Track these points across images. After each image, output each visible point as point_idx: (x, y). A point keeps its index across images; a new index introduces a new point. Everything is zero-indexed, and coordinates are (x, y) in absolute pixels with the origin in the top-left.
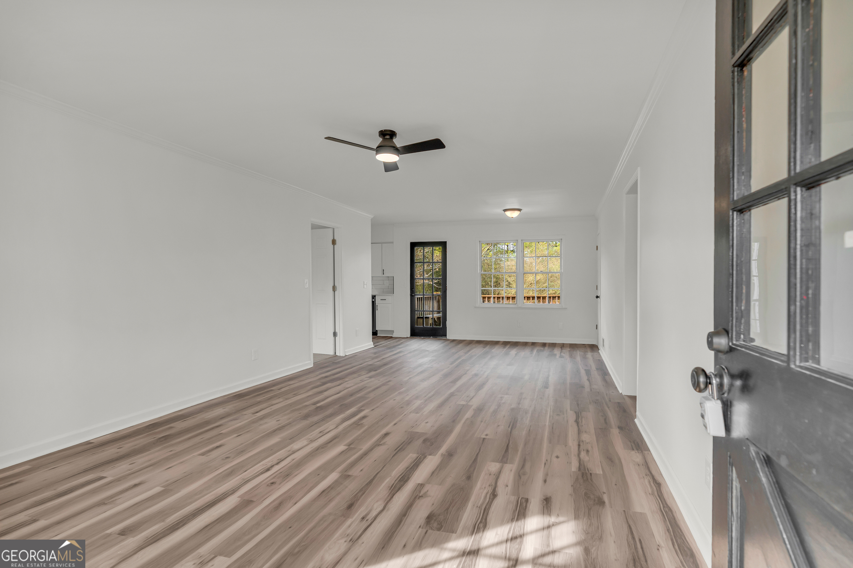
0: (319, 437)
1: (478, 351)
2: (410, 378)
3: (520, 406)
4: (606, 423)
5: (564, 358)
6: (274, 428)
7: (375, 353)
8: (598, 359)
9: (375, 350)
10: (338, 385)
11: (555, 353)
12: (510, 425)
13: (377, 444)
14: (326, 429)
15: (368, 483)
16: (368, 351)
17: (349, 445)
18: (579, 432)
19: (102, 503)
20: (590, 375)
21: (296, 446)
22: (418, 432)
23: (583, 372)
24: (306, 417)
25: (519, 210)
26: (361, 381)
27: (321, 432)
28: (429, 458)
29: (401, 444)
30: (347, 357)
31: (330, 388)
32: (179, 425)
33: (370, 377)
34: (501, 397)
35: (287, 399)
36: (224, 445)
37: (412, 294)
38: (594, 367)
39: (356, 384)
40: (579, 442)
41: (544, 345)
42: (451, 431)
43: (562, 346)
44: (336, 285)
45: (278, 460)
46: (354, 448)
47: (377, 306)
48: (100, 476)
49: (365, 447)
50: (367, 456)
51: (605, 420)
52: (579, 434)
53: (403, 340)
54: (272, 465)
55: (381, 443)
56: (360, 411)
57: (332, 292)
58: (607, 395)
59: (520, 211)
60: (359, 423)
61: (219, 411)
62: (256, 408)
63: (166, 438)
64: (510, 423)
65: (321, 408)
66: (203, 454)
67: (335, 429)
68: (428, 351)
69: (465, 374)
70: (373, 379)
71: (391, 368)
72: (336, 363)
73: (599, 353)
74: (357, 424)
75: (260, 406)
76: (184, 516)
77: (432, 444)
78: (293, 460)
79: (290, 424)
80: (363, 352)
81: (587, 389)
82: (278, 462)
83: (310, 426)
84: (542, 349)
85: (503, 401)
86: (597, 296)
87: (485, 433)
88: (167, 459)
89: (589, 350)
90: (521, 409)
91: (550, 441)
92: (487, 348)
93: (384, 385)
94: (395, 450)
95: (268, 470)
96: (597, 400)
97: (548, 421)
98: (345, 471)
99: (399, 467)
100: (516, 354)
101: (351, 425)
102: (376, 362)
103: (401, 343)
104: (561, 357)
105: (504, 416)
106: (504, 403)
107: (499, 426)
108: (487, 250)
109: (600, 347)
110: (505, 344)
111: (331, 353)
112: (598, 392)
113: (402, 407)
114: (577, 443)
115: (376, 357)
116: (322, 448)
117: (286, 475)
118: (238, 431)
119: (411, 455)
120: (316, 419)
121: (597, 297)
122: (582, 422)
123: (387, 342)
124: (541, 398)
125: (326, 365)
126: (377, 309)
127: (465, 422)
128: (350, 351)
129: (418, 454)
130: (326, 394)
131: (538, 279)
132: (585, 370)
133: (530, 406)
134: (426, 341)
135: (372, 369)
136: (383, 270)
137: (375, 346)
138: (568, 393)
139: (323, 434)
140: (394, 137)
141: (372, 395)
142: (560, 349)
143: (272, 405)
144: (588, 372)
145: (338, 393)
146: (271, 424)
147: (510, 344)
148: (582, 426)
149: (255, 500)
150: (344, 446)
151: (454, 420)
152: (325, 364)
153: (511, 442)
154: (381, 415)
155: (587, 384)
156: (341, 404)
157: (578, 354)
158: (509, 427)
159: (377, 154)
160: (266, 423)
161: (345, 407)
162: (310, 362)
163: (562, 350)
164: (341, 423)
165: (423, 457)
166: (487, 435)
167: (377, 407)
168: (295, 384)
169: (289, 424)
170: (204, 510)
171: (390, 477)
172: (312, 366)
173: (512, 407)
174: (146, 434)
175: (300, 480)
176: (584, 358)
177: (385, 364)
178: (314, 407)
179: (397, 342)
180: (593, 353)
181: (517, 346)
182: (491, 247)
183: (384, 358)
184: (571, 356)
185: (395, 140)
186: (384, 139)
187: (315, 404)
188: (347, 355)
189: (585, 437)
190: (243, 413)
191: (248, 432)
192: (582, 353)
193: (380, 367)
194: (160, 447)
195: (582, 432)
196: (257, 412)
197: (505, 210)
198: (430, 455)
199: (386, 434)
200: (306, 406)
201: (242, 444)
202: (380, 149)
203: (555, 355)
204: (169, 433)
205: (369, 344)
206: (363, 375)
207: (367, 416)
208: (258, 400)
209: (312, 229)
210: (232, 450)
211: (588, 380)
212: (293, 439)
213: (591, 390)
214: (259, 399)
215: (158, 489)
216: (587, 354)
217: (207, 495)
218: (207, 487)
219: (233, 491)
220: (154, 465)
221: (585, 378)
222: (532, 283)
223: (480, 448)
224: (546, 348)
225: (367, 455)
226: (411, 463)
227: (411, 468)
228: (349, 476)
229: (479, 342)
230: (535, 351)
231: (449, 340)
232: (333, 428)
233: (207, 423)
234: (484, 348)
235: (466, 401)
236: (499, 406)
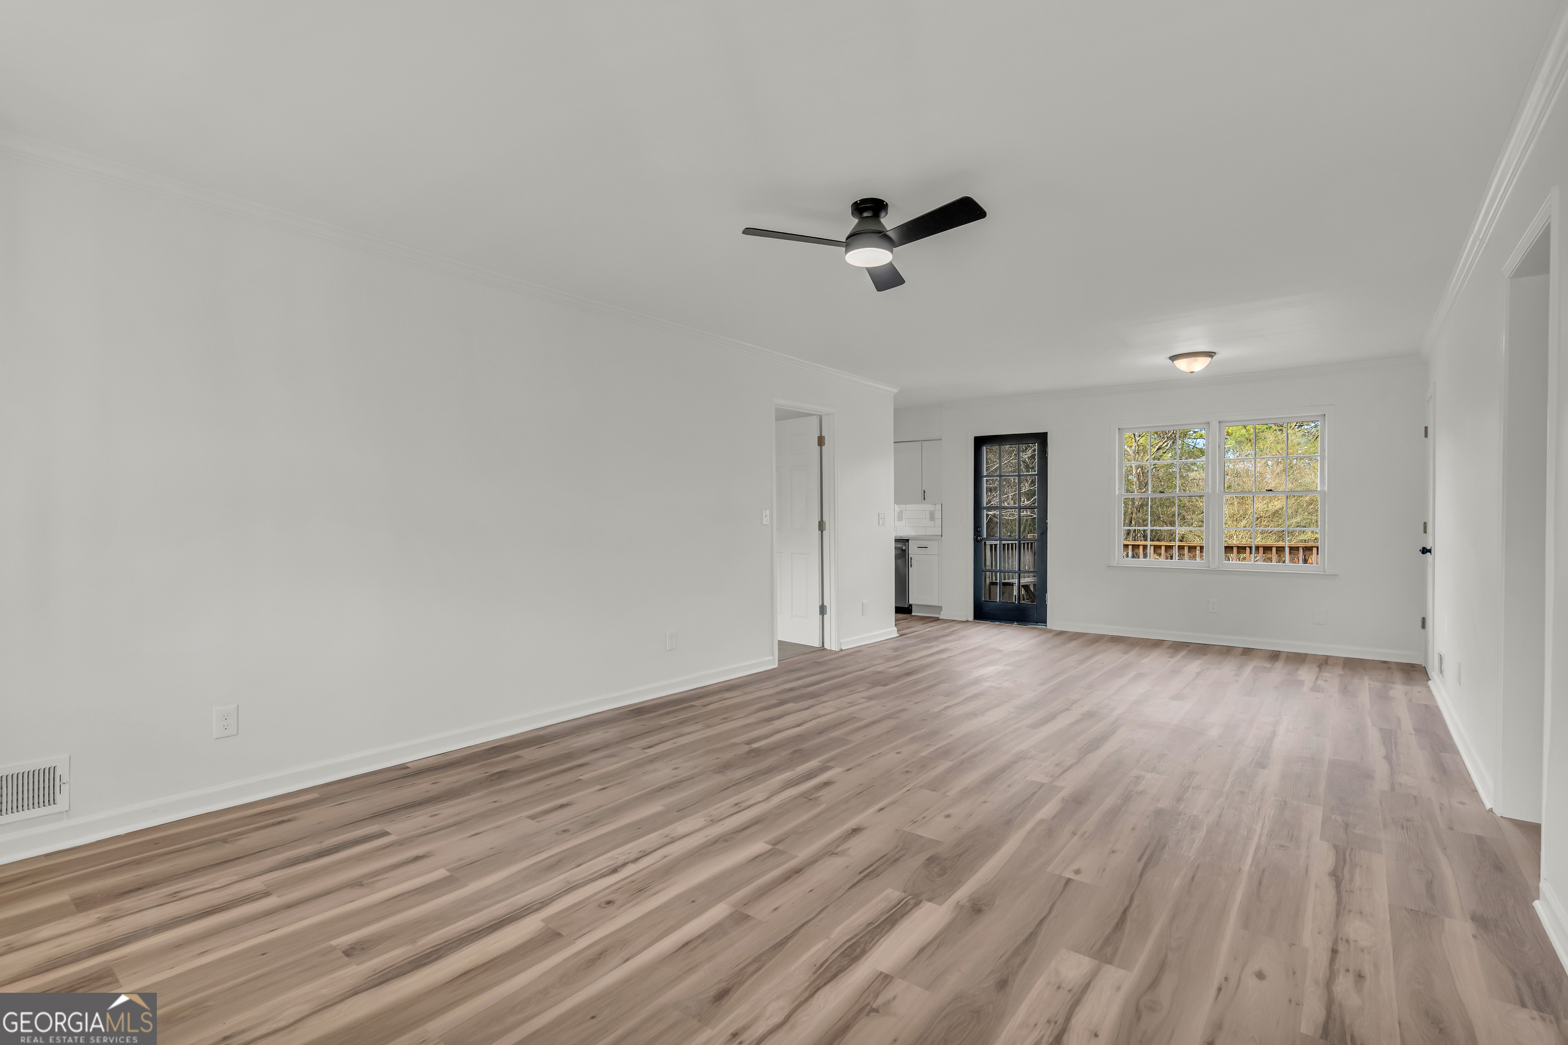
0: (727, 815)
1: (1110, 658)
2: (947, 707)
3: (1182, 807)
4: (1431, 896)
5: (1323, 692)
6: (663, 783)
7: (896, 649)
8: (1423, 702)
9: (899, 643)
10: (806, 709)
11: (1301, 678)
12: (1142, 855)
13: (829, 852)
14: (747, 800)
15: (777, 944)
16: (885, 643)
17: (776, 843)
18: (1340, 909)
19: (357, 883)
20: (1395, 744)
21: (681, 827)
22: (921, 836)
23: (1373, 735)
24: (725, 767)
25: (1210, 354)
26: (851, 705)
27: (736, 804)
28: (927, 906)
29: (878, 860)
30: (842, 653)
31: (789, 714)
32: (530, 755)
33: (870, 698)
34: (1138, 778)
35: (708, 727)
36: (572, 804)
37: (977, 537)
38: (1407, 724)
39: (839, 709)
40: (1335, 942)
41: (1274, 656)
42: (995, 847)
43: (1324, 662)
44: (824, 520)
45: (640, 852)
46: (782, 852)
47: (911, 559)
48: (384, 830)
49: (803, 853)
50: (799, 876)
51: (1429, 885)
52: (1338, 916)
53: (958, 626)
54: (627, 861)
55: (839, 849)
56: (823, 769)
57: (817, 533)
58: (1441, 809)
59: (1212, 357)
60: (812, 797)
61: (596, 737)
62: (651, 739)
63: (502, 775)
64: (1145, 850)
65: (757, 753)
66: (533, 817)
67: (765, 802)
68: (1000, 651)
69: (1067, 710)
70: (873, 702)
71: (916, 682)
72: (820, 664)
73: (1428, 687)
74: (808, 798)
75: (662, 735)
76: (447, 939)
77: (943, 872)
78: (665, 857)
79: (693, 778)
80: (874, 645)
81: (1381, 783)
82: (638, 857)
83: (723, 789)
84: (1268, 665)
85: (1140, 788)
86: (1424, 548)
87: (1075, 866)
88: (483, 816)
89: (1398, 676)
90: (1180, 815)
91: (1246, 921)
92: (1133, 655)
93: (889, 717)
94: (860, 873)
95: (615, 871)
96: (1408, 820)
97: (1249, 860)
98: (745, 905)
99: (854, 916)
100: (1198, 674)
101: (796, 798)
102: (891, 667)
103: (952, 633)
104: (1315, 689)
105: (1133, 829)
106: (1141, 793)
107: (1114, 852)
108: (1158, 449)
109: (1434, 673)
110: (1177, 647)
111: (816, 643)
112: (1415, 797)
113: (907, 772)
114: (1330, 944)
115: (896, 658)
116: (726, 841)
117: (639, 889)
118: (605, 782)
119: (889, 890)
120: (739, 774)
121: (1425, 551)
122: (1352, 879)
123: (926, 629)
124: (1243, 793)
125: (800, 665)
126: (911, 565)
127: (1033, 829)
128: (850, 642)
129: (905, 892)
130: (778, 724)
131: (1277, 508)
132: (1381, 730)
133: (1208, 811)
134: (1003, 630)
135: (880, 680)
136: (924, 492)
137: (901, 635)
138: (1322, 788)
139: (739, 808)
140: (883, 214)
141: (858, 738)
142: (1317, 669)
143: (681, 736)
144: (1389, 738)
145: (799, 725)
146: (662, 773)
147: (1189, 648)
148: (1352, 892)
149: (564, 934)
150: (766, 843)
151: (1008, 823)
152: (800, 663)
153: (1135, 903)
154: (861, 785)
155: (1381, 769)
156: (795, 749)
157: (1365, 686)
158: (1139, 860)
159: (846, 252)
160: (655, 770)
161: (801, 755)
162: (771, 658)
163: (1320, 671)
164: (779, 791)
165: (912, 902)
166: (1078, 872)
167: (859, 765)
168: (735, 698)
169: (691, 778)
170: (480, 935)
171: (826, 941)
172: (776, 666)
173: (1160, 805)
174: (477, 764)
175: (655, 907)
176: (1383, 697)
177: (908, 674)
178: (746, 748)
179: (945, 629)
180: (1408, 687)
181: (1205, 655)
182: (1166, 444)
183: (909, 661)
184: (1344, 690)
185: (884, 220)
186: (862, 219)
187: (749, 743)
188: (843, 649)
189: (1355, 928)
190: (628, 746)
191: (619, 784)
192: (1377, 685)
193: (898, 677)
194: (483, 792)
195: (1350, 911)
196: (650, 747)
197: (1173, 358)
198: (930, 900)
199: (856, 831)
200: (735, 745)
201: (600, 807)
202: (853, 240)
203: (1301, 683)
204: (510, 767)
205: (890, 631)
206: (858, 692)
207: (834, 782)
208: (662, 723)
209: (777, 420)
210: (580, 817)
211: (1388, 758)
212: (682, 811)
213: (1393, 789)
214: (664, 722)
215: (442, 873)
216: (1392, 688)
217: (500, 904)
218: (508, 887)
219: (543, 904)
220: (459, 824)
221: (1376, 752)
222: (1261, 517)
223: (1053, 904)
224: (1279, 665)
225: (799, 874)
226: (882, 914)
227: (879, 926)
228: (747, 917)
229: (1116, 640)
230: (1248, 670)
231: (1050, 631)
232: (761, 799)
233: (569, 756)
234: (1125, 653)
235: (1051, 776)
236: (1127, 798)
